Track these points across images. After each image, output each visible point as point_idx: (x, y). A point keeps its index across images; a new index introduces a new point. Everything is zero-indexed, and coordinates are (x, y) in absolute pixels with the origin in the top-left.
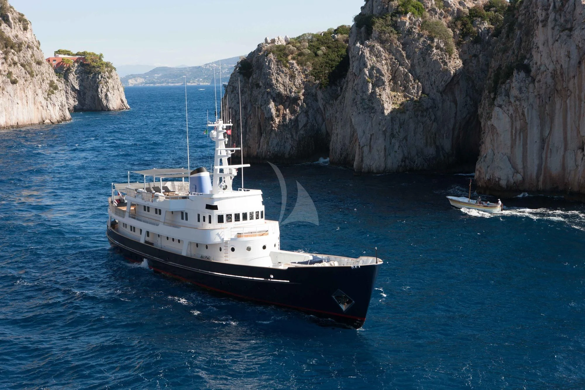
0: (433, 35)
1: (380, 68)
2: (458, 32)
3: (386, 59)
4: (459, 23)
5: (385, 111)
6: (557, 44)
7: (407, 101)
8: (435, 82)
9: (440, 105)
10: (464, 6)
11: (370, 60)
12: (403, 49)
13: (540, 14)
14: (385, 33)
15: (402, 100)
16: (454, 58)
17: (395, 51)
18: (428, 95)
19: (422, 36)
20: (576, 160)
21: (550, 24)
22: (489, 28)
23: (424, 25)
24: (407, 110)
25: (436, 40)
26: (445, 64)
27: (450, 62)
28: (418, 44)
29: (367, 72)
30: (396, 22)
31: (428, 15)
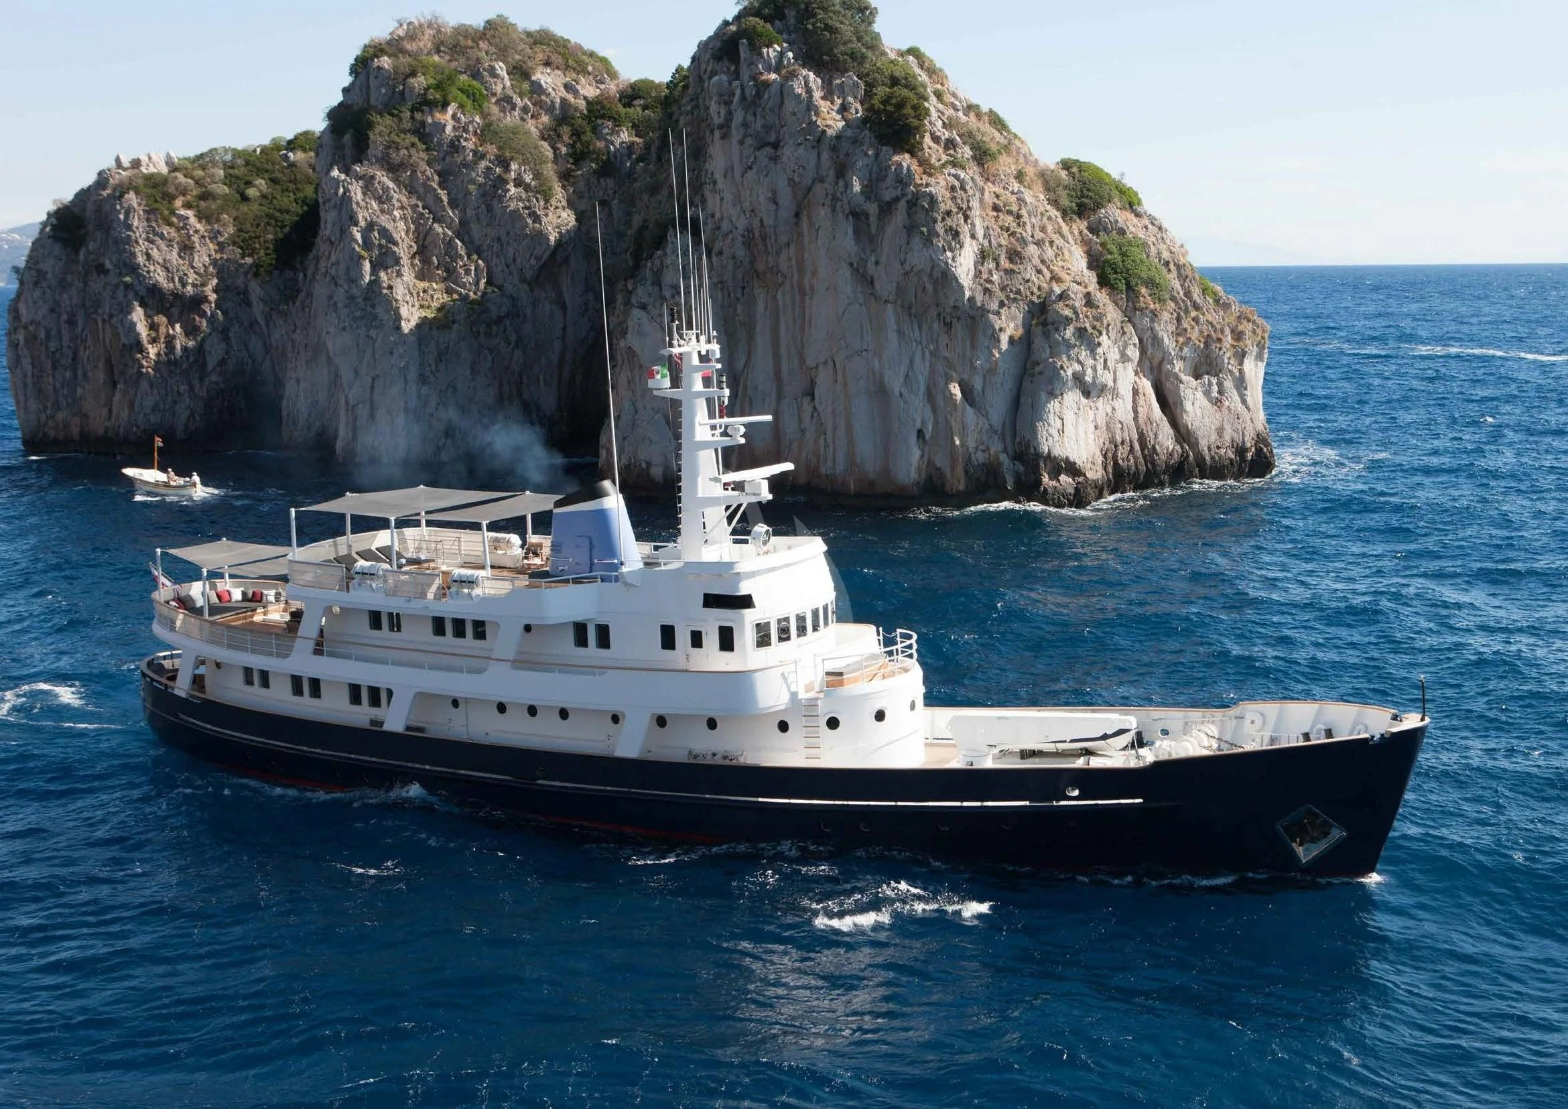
0: (508, 154)
1: (390, 226)
2: (564, 150)
3: (402, 208)
4: (565, 131)
5: (403, 323)
6: (751, 175)
7: (454, 301)
8: (514, 260)
9: (529, 311)
10: (576, 93)
11: (365, 209)
12: (440, 184)
13: (716, 113)
14: (398, 149)
15: (440, 298)
16: (557, 208)
17: (421, 190)
18: (500, 288)
19: (483, 157)
20: (800, 421)
21: (736, 133)
22: (633, 143)
23: (487, 132)
24: (454, 322)
25: (514, 166)
26: (537, 219)
27: (546, 215)
28: (473, 174)
29: (358, 236)
30: (423, 123)
31: (495, 110)
